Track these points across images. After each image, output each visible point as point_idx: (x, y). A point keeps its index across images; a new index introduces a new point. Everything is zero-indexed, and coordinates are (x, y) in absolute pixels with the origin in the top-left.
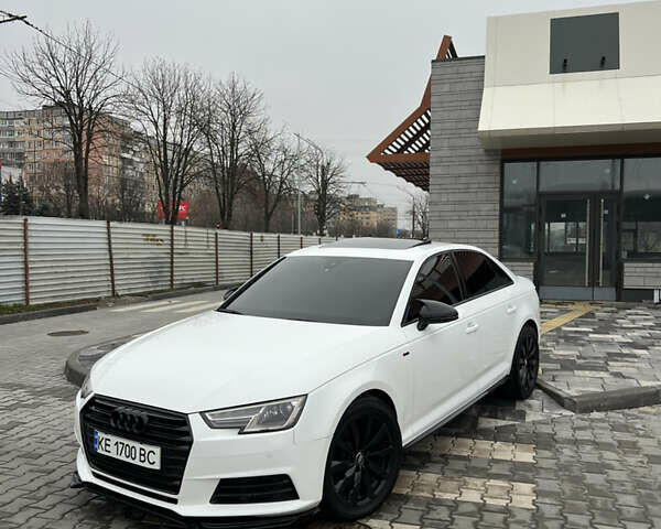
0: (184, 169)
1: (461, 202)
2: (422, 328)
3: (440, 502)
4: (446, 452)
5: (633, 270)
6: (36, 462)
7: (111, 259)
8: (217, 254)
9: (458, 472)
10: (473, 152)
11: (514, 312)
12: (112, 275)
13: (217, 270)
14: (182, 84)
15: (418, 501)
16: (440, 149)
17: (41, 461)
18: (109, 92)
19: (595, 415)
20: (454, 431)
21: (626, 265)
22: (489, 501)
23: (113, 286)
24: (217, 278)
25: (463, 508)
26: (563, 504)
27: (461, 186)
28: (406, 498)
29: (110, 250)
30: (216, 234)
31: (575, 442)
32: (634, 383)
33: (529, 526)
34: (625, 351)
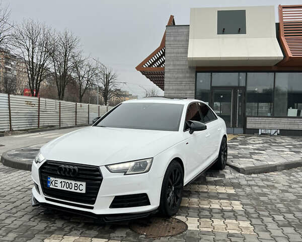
0: (41, 72)
1: (178, 90)
2: (191, 133)
3: (203, 209)
4: (197, 190)
5: (251, 120)
6: (4, 198)
7: (10, 113)
8: (60, 112)
9: (206, 197)
10: (183, 67)
11: (220, 131)
12: (10, 120)
13: (60, 120)
14: (42, 32)
15: (194, 208)
16: (169, 65)
17: (7, 198)
18: (6, 33)
19: (253, 175)
20: (197, 182)
21: (248, 118)
22: (224, 208)
23: (11, 126)
24: (60, 123)
25: (214, 211)
26: (255, 208)
27: (179, 82)
28: (188, 208)
29: (9, 108)
30: (60, 103)
31: (249, 186)
32: (265, 163)
33: (245, 216)
34: (257, 152)
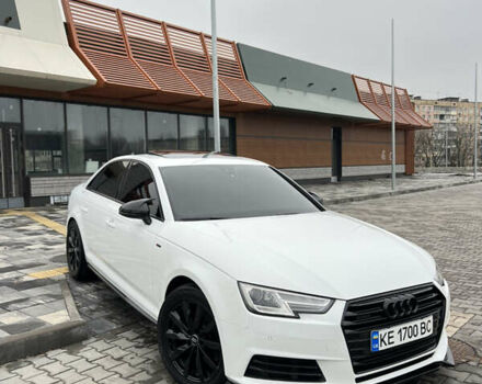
5: (37, 183)
21: (31, 179)
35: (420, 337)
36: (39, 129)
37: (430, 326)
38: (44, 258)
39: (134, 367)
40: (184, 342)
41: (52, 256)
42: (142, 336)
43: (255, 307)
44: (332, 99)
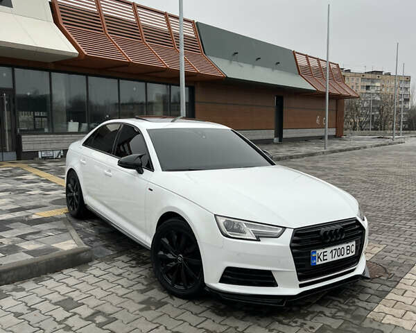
5: (27, 139)
21: (23, 136)
35: (345, 256)
36: (29, 94)
37: (354, 249)
38: (44, 201)
39: (131, 280)
40: (171, 260)
41: (50, 200)
42: (134, 259)
43: (228, 233)
44: (276, 71)
